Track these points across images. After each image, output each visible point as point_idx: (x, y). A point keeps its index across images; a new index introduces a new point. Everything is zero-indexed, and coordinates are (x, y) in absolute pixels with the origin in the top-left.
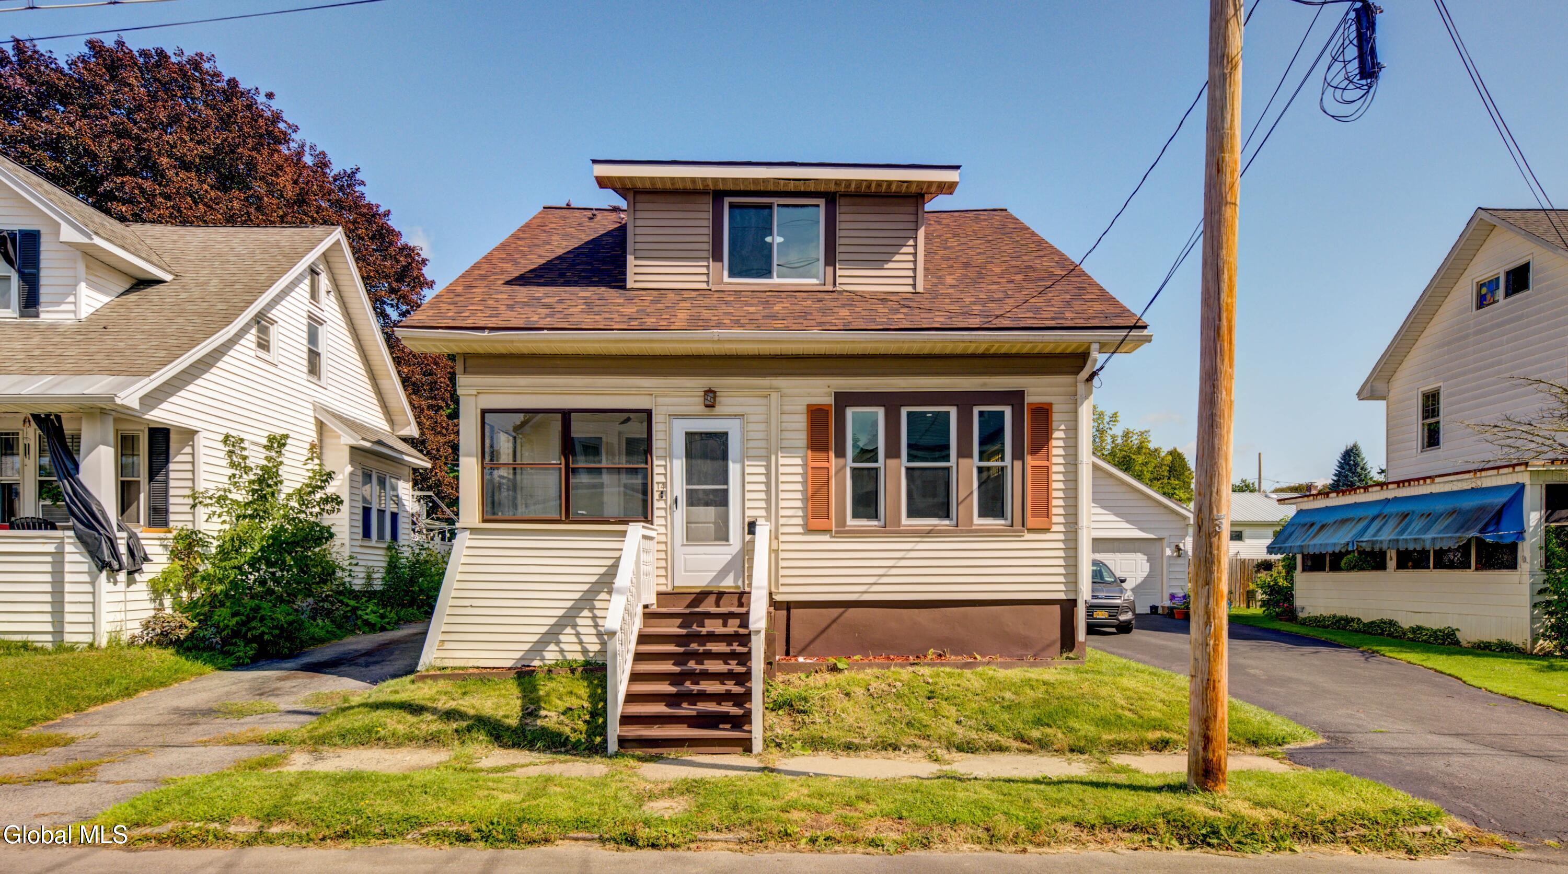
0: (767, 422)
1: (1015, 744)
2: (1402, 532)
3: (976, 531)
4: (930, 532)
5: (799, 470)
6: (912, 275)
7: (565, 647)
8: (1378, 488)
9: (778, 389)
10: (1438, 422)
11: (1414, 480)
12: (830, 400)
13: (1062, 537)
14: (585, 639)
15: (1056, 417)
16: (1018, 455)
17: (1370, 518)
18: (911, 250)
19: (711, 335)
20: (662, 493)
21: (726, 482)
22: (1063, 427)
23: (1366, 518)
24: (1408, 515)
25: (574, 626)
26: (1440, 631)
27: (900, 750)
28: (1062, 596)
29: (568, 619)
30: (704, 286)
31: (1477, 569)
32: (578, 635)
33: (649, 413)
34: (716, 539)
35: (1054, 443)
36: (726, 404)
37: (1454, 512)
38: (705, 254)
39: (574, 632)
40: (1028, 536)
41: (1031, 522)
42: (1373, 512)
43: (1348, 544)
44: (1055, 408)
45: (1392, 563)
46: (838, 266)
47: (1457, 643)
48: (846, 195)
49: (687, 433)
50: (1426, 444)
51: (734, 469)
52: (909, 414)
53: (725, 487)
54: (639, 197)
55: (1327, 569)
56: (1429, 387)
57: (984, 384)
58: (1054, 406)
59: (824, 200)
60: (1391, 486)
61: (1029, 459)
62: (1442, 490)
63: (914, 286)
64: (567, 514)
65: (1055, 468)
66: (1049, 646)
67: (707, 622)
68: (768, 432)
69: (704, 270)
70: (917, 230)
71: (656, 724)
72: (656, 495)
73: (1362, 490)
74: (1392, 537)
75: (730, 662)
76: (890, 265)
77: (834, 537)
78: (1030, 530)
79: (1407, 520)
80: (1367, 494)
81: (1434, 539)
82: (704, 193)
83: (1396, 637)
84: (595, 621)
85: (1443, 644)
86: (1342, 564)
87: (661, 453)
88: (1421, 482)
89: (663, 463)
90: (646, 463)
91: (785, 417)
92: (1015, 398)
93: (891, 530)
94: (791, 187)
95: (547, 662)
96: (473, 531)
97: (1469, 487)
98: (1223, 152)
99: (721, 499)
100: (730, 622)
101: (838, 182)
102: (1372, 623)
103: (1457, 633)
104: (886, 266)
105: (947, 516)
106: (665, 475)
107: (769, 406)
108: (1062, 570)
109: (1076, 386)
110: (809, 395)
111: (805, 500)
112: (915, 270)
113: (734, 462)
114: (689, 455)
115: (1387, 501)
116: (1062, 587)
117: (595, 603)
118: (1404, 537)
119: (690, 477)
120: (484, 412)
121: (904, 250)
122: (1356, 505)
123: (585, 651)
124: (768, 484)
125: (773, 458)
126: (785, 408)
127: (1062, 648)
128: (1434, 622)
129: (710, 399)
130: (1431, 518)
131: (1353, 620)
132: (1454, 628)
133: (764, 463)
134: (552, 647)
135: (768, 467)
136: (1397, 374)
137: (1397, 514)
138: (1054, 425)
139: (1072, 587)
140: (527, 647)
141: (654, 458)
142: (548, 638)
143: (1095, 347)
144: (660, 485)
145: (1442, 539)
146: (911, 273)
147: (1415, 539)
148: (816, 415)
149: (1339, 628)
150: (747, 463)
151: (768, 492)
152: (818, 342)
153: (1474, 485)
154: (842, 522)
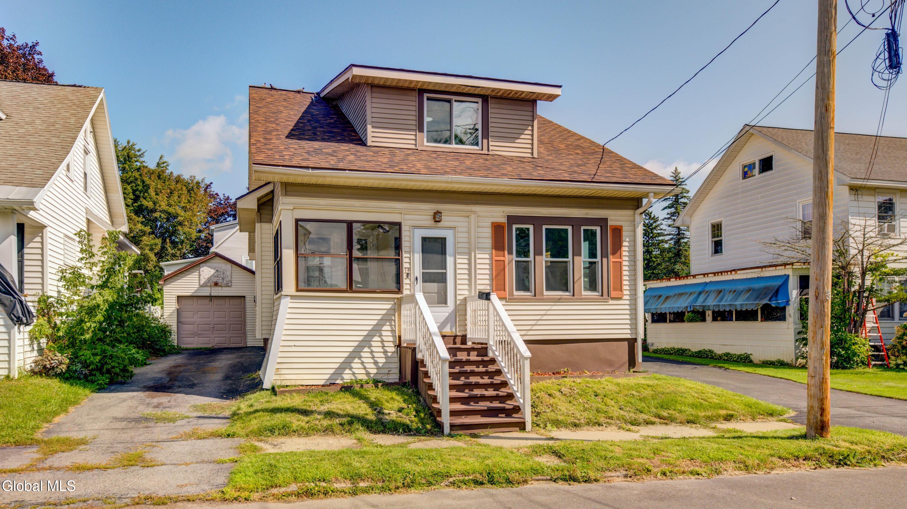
0: (469, 232)
1: (657, 420)
2: (721, 300)
3: (584, 299)
4: (560, 299)
5: (488, 261)
6: (531, 147)
7: (356, 371)
8: (702, 276)
9: (475, 212)
10: (721, 240)
11: (724, 272)
12: (504, 220)
13: (628, 302)
14: (367, 366)
15: (624, 234)
16: (604, 255)
17: (698, 292)
18: (530, 132)
19: (447, 179)
20: (408, 274)
21: (445, 268)
22: (627, 240)
23: (695, 293)
24: (721, 291)
25: (360, 358)
26: (742, 355)
27: (602, 425)
28: (629, 336)
29: (356, 353)
30: (413, 147)
31: (761, 321)
32: (362, 363)
33: (399, 224)
34: (438, 303)
35: (624, 249)
36: (446, 221)
37: (750, 290)
38: (414, 127)
39: (360, 361)
40: (611, 302)
41: (613, 294)
42: (700, 289)
43: (687, 307)
44: (624, 228)
45: (709, 318)
46: (490, 140)
47: (751, 361)
48: (495, 97)
49: (422, 238)
50: (713, 252)
51: (450, 260)
52: (546, 229)
53: (444, 271)
54: (374, 89)
55: (668, 321)
56: (716, 220)
57: (587, 214)
58: (623, 227)
59: (481, 99)
60: (710, 275)
61: (611, 257)
62: (742, 278)
63: (532, 154)
64: (350, 286)
65: (625, 263)
66: (623, 365)
67: (458, 353)
68: (469, 238)
69: (413, 137)
70: (533, 121)
71: (463, 415)
72: (405, 276)
73: (692, 277)
74: (715, 303)
75: (484, 377)
76: (519, 141)
77: (508, 302)
78: (613, 299)
79: (721, 295)
80: (695, 279)
81: (741, 305)
82: (413, 90)
83: (716, 359)
84: (372, 355)
85: (745, 362)
86: (685, 318)
87: (407, 249)
88: (729, 273)
89: (408, 256)
90: (399, 256)
91: (480, 230)
92: (603, 222)
93: (537, 297)
94: (466, 90)
95: (345, 381)
96: (292, 297)
97: (756, 276)
98: (829, 100)
99: (442, 279)
100: (472, 353)
101: (493, 90)
102: (700, 351)
103: (751, 356)
104: (516, 141)
105: (567, 290)
106: (410, 263)
107: (469, 223)
108: (628, 322)
109: (634, 217)
110: (492, 217)
111: (492, 280)
112: (532, 144)
113: (449, 256)
114: (424, 251)
115: (706, 284)
116: (629, 331)
117: (372, 343)
118: (722, 303)
119: (425, 264)
120: (297, 221)
121: (526, 132)
122: (686, 285)
123: (368, 374)
124: (470, 270)
125: (473, 254)
126: (480, 224)
127: (629, 366)
128: (737, 350)
129: (437, 217)
130: (737, 294)
131: (686, 350)
132: (749, 353)
133: (467, 257)
134: (347, 371)
135: (470, 260)
136: (696, 213)
137: (714, 291)
138: (624, 238)
139: (634, 331)
140: (332, 371)
141: (404, 253)
142: (344, 366)
143: (652, 195)
144: (407, 269)
145: (746, 304)
146: (530, 146)
147: (730, 305)
148: (497, 228)
149: (679, 355)
150: (457, 257)
151: (470, 274)
152: (506, 185)
153: (759, 275)
154: (511, 294)
